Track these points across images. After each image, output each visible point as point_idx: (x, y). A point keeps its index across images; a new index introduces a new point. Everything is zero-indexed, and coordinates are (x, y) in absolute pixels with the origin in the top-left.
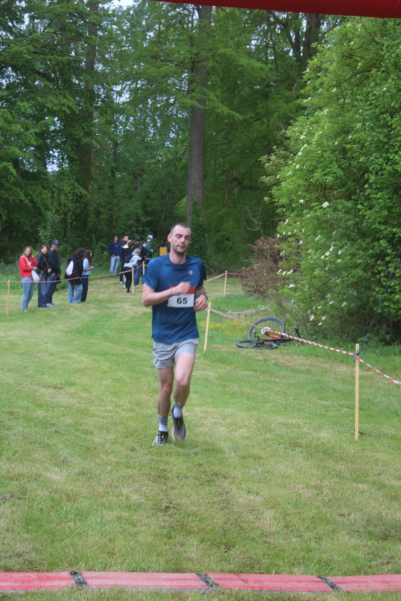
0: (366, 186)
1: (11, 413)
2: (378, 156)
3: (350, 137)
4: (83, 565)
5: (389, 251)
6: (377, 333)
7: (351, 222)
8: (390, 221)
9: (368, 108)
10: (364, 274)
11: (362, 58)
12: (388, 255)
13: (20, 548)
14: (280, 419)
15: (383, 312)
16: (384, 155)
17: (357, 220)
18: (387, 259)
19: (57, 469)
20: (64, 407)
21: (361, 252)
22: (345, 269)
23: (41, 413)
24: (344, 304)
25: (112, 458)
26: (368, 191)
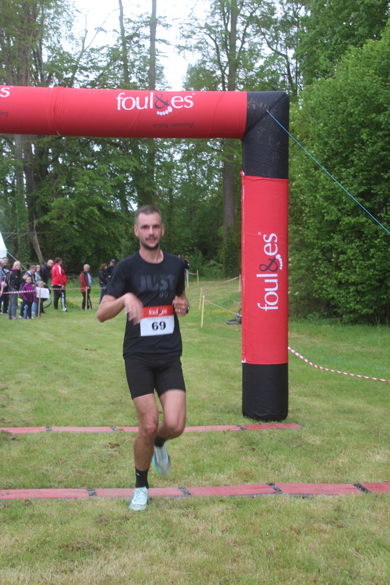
0: (304, 215)
1: (56, 364)
2: (310, 195)
3: (294, 184)
4: (54, 424)
5: (320, 256)
6: (319, 311)
7: (296, 240)
8: (321, 237)
9: (303, 164)
10: (307, 273)
11: (300, 132)
12: (320, 259)
13: (26, 419)
14: (220, 362)
15: (320, 297)
16: (314, 194)
17: (301, 237)
18: (320, 261)
19: (66, 388)
20: (90, 360)
21: (304, 259)
22: (294, 270)
23: (74, 363)
24: (297, 293)
25: (103, 383)
26: (305, 218)
